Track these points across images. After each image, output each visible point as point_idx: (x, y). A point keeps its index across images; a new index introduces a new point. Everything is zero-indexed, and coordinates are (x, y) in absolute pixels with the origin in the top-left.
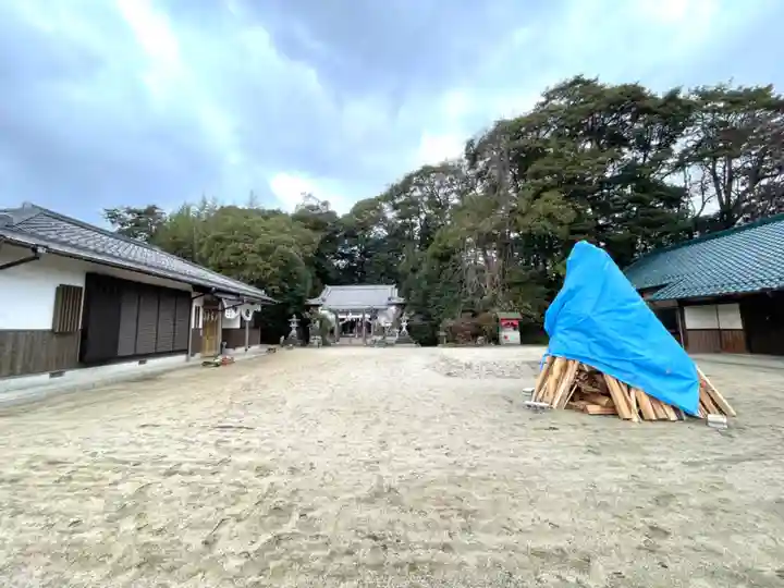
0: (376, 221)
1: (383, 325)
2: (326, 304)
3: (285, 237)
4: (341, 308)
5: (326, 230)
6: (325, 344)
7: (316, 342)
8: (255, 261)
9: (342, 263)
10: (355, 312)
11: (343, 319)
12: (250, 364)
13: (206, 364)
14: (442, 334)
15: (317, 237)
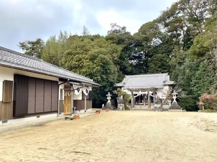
0: (154, 35)
1: (161, 98)
2: (126, 86)
3: (103, 50)
4: (134, 88)
5: (125, 44)
6: (126, 109)
7: (121, 108)
8: (88, 63)
9: (134, 62)
10: (143, 90)
11: (136, 95)
12: (87, 119)
13: (66, 118)
14: (201, 103)
15: (120, 48)
